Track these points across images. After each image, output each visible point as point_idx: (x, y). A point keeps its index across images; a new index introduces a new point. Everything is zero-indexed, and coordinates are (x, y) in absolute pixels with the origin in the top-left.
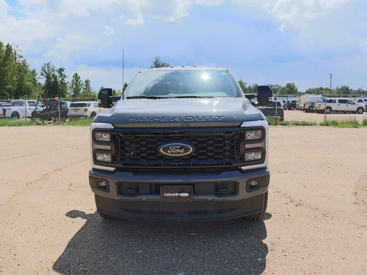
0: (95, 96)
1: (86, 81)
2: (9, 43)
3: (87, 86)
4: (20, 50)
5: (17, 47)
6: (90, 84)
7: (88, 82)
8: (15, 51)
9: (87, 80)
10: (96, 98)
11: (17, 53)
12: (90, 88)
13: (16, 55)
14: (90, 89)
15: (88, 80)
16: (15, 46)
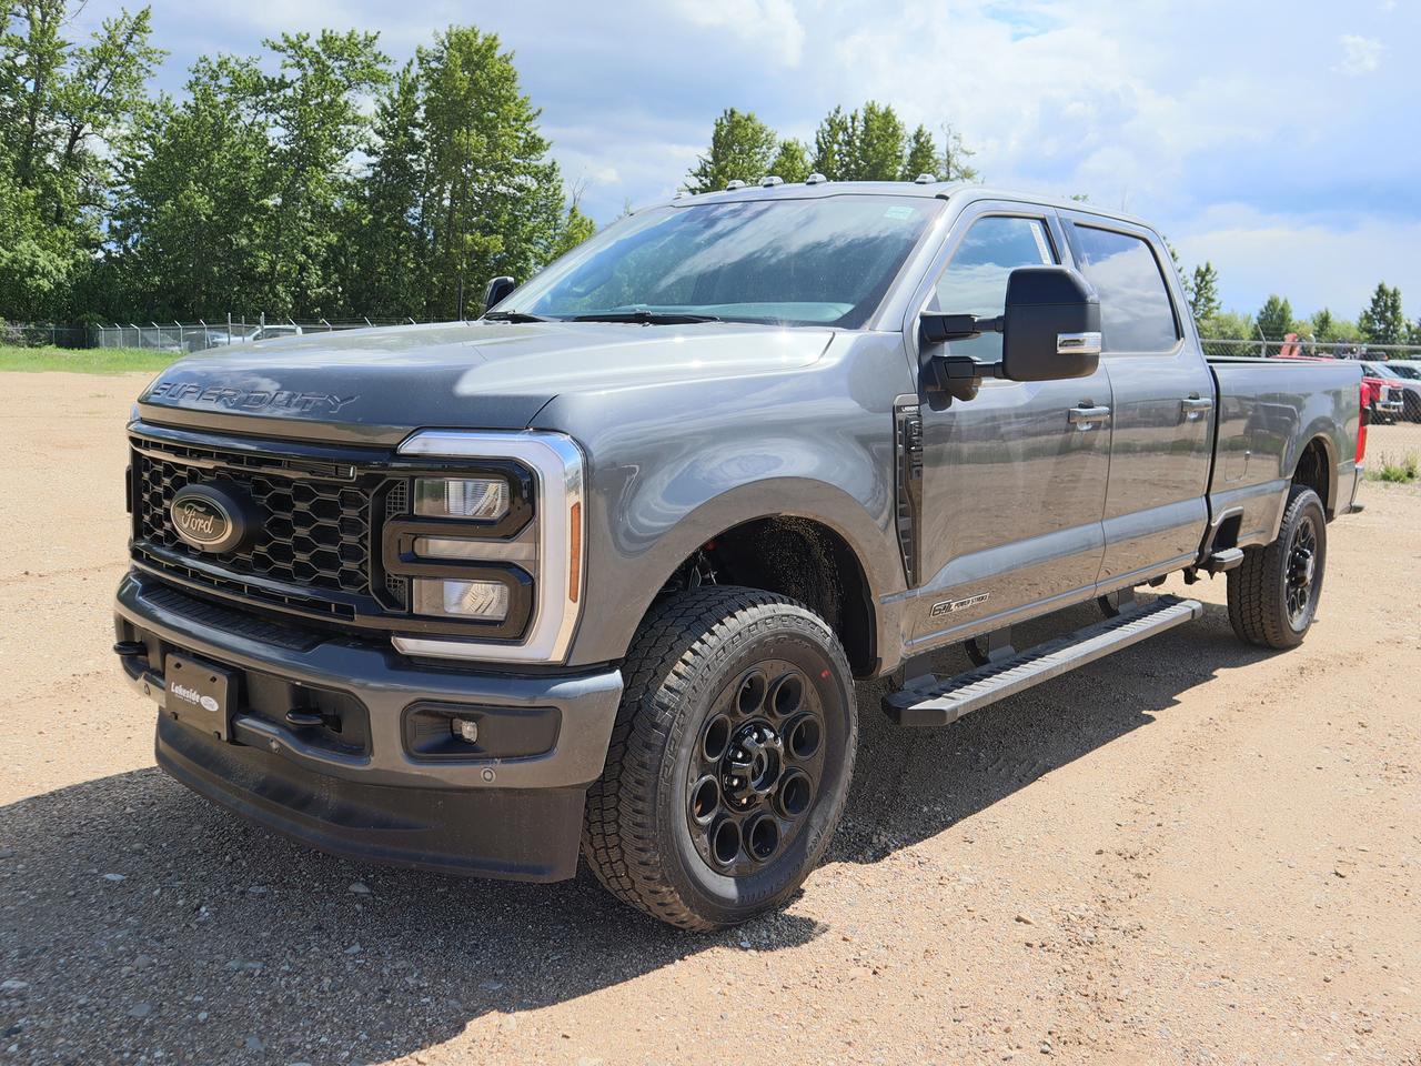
0: (1236, 336)
1: (1198, 271)
2: (921, 126)
3: (1199, 291)
4: (965, 149)
5: (955, 138)
6: (1213, 285)
7: (1207, 278)
8: (948, 152)
9: (1203, 269)
10: (1241, 342)
11: (954, 161)
12: (1212, 300)
13: (951, 169)
14: (1212, 305)
15: (1208, 269)
16: (951, 137)
